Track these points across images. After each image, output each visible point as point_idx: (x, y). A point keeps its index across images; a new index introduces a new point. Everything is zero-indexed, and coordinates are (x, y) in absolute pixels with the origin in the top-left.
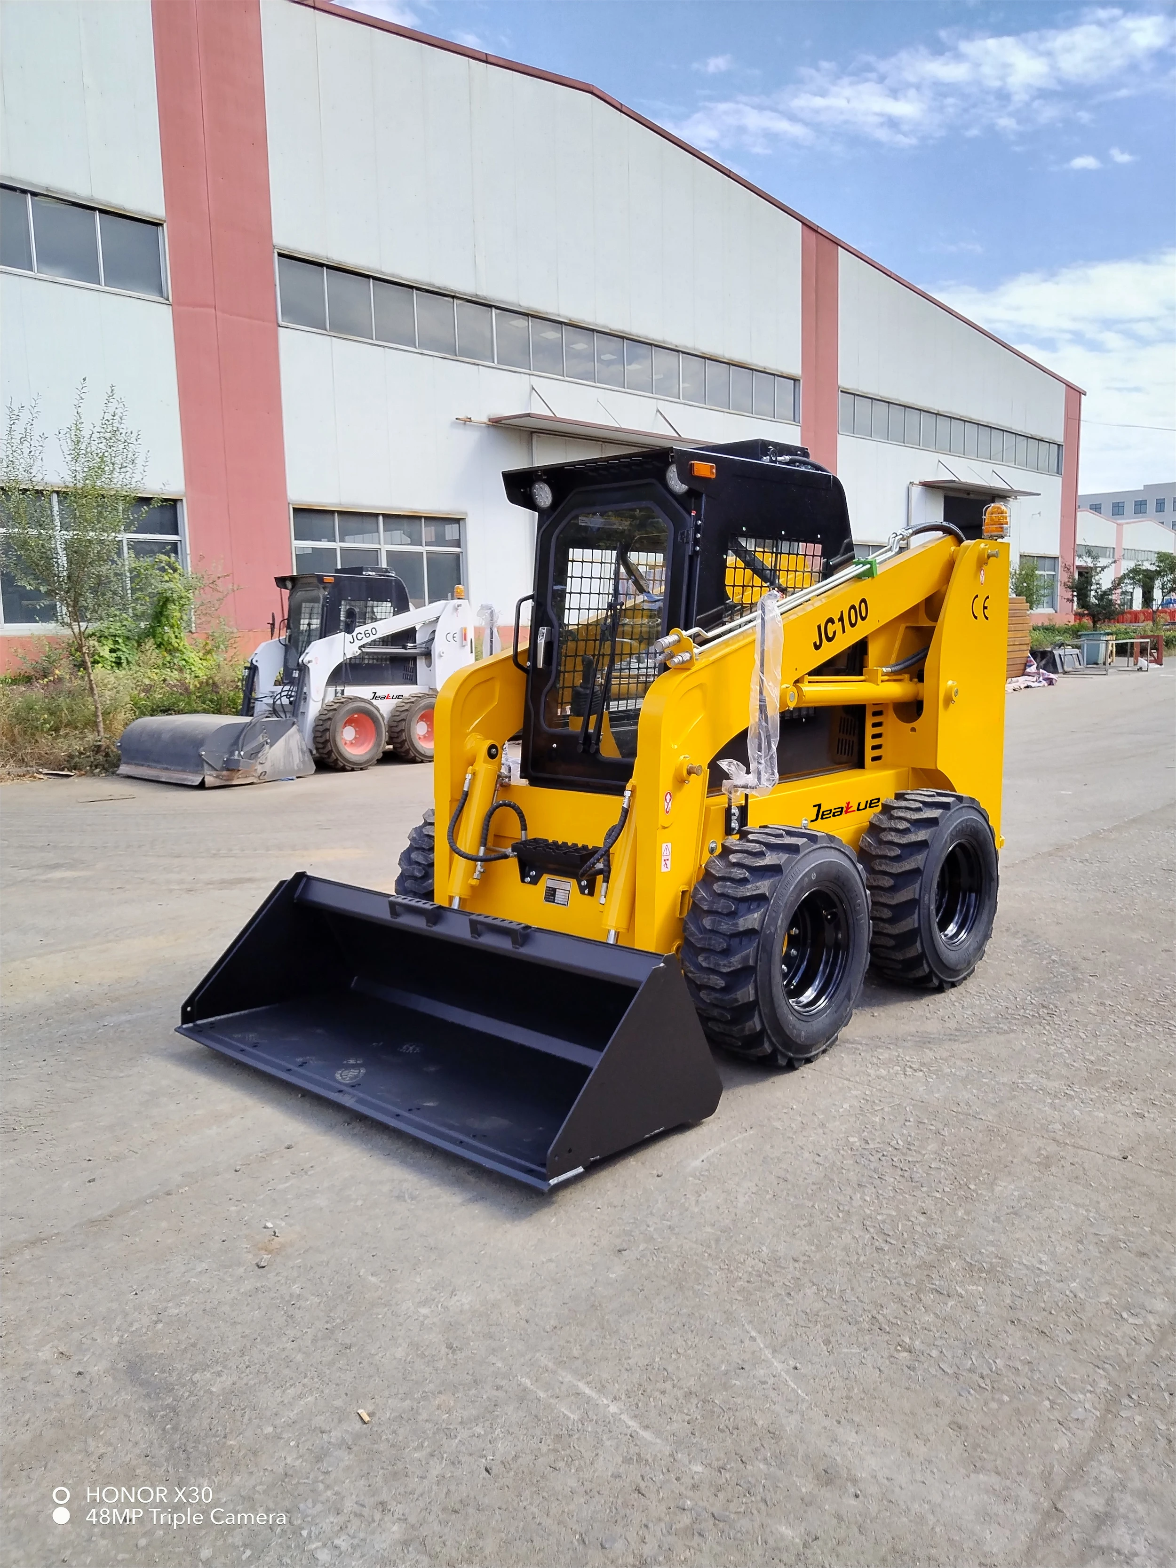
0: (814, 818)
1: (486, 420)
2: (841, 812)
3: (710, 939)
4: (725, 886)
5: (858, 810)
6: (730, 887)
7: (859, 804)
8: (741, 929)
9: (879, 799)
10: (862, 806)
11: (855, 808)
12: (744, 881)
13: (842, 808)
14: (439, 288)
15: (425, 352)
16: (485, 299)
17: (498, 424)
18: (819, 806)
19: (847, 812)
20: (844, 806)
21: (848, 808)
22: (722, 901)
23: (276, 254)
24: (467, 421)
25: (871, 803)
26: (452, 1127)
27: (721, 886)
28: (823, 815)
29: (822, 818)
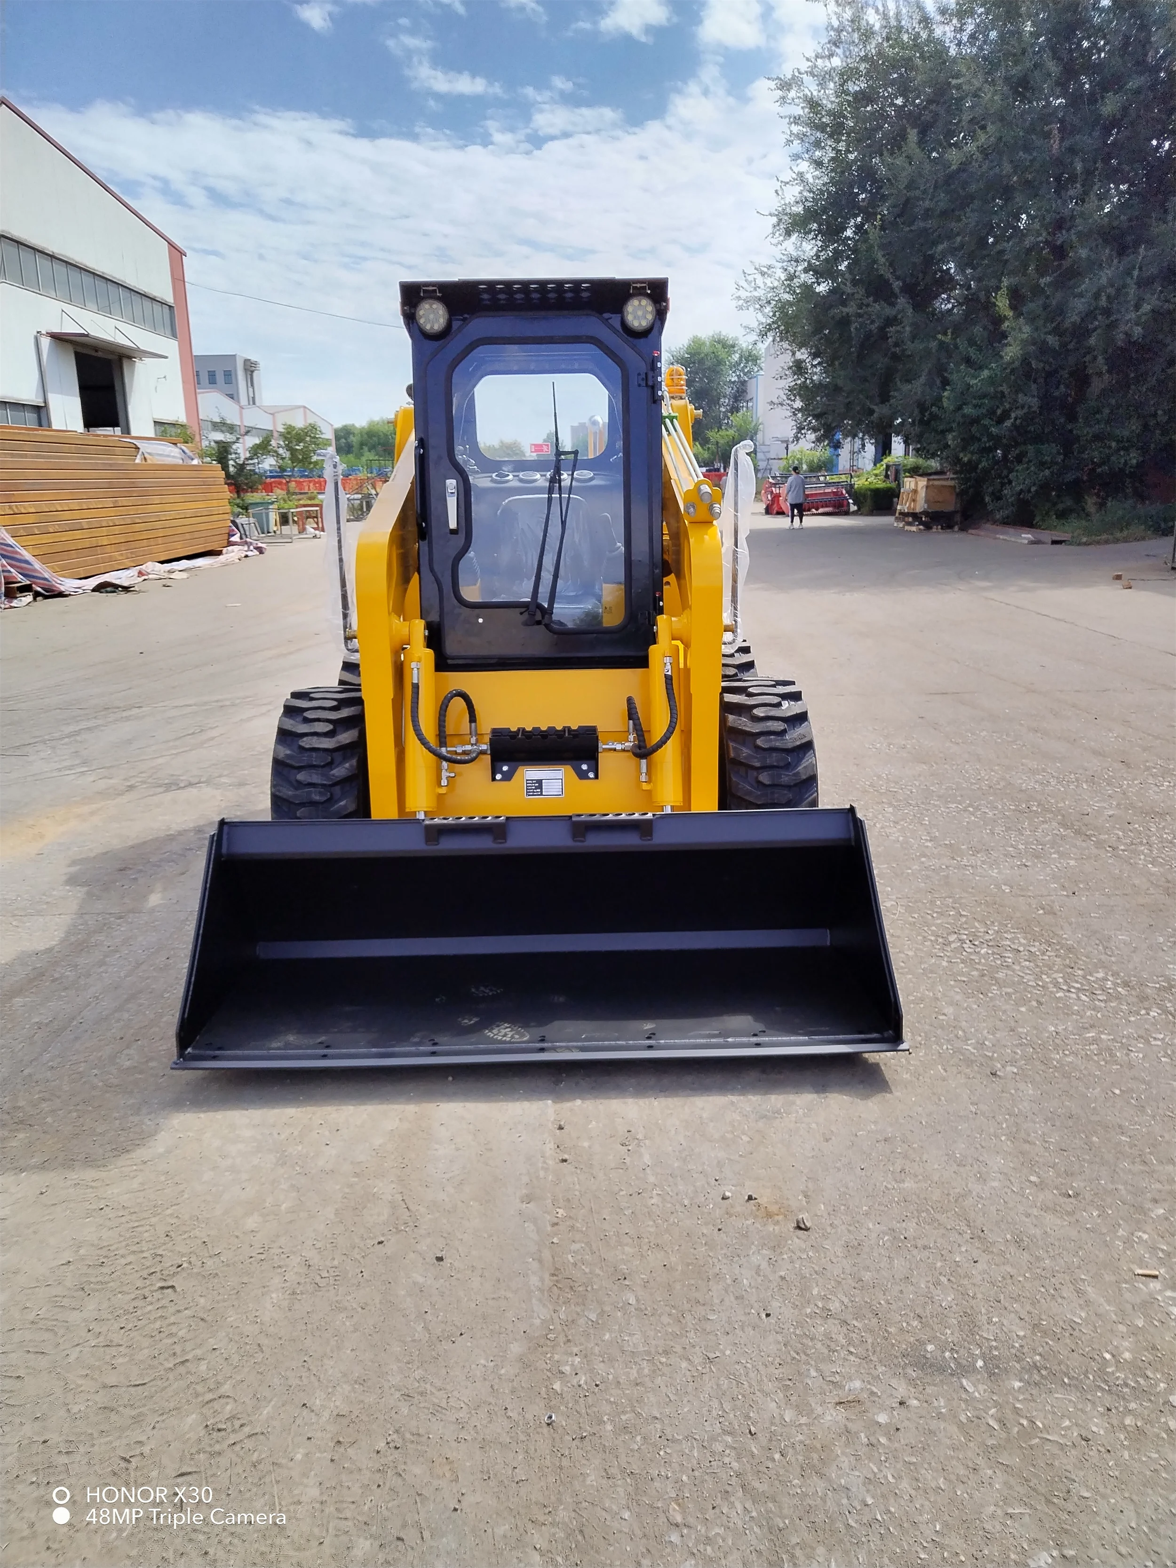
3: (773, 793)
4: (771, 740)
6: (775, 740)
8: (804, 777)
12: (784, 732)
22: (774, 755)
26: (714, 1036)
27: (767, 741)
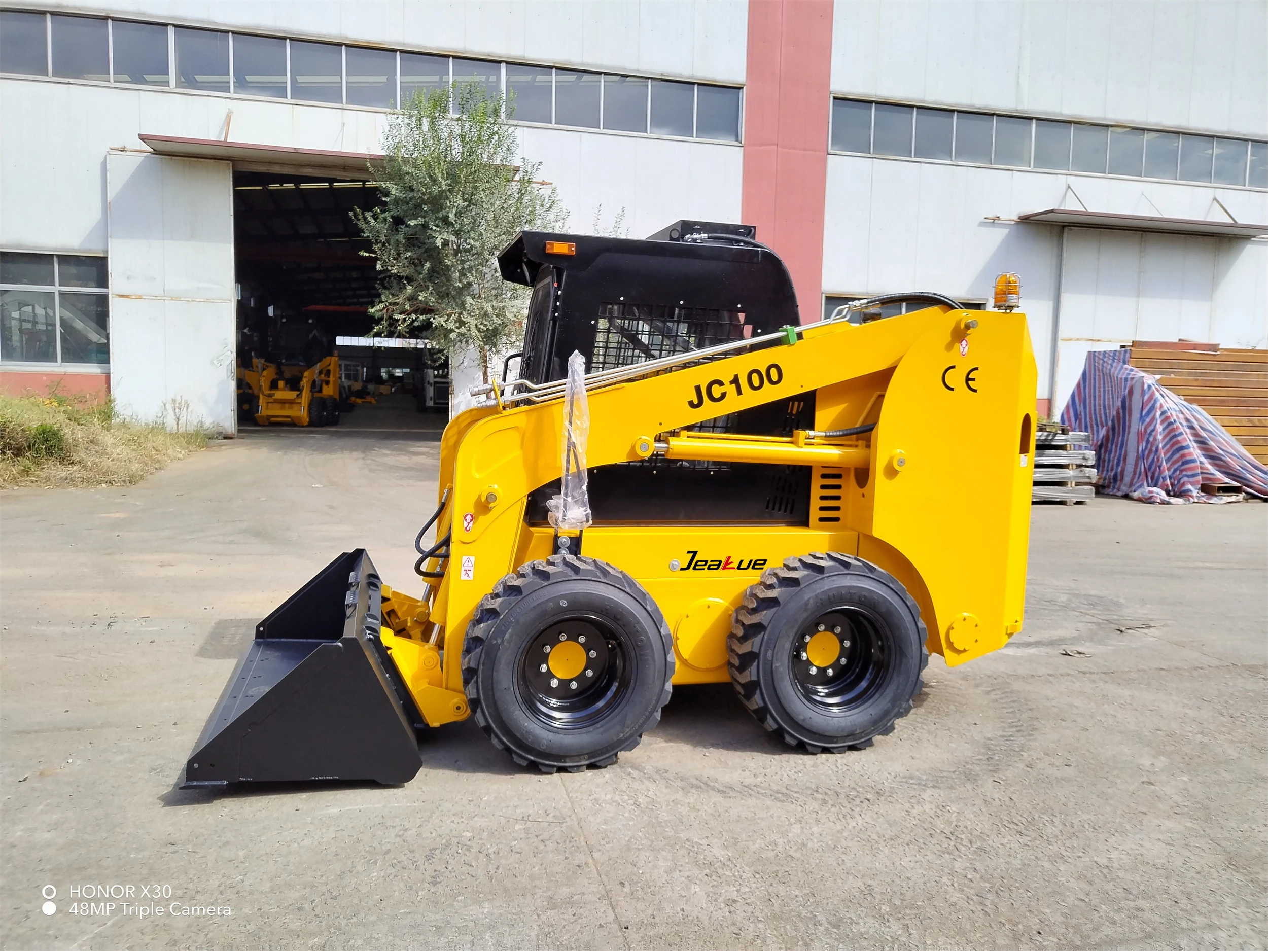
0: (685, 566)
1: (1016, 218)
2: (719, 566)
5: (739, 568)
7: (742, 561)
9: (765, 561)
10: (744, 565)
11: (735, 565)
13: (720, 562)
14: (979, 108)
15: (960, 163)
16: (1026, 112)
17: (1027, 221)
18: (695, 553)
19: (724, 568)
20: (724, 560)
21: (727, 563)
23: (832, 99)
24: (994, 221)
25: (755, 564)
28: (696, 564)
29: (694, 569)
